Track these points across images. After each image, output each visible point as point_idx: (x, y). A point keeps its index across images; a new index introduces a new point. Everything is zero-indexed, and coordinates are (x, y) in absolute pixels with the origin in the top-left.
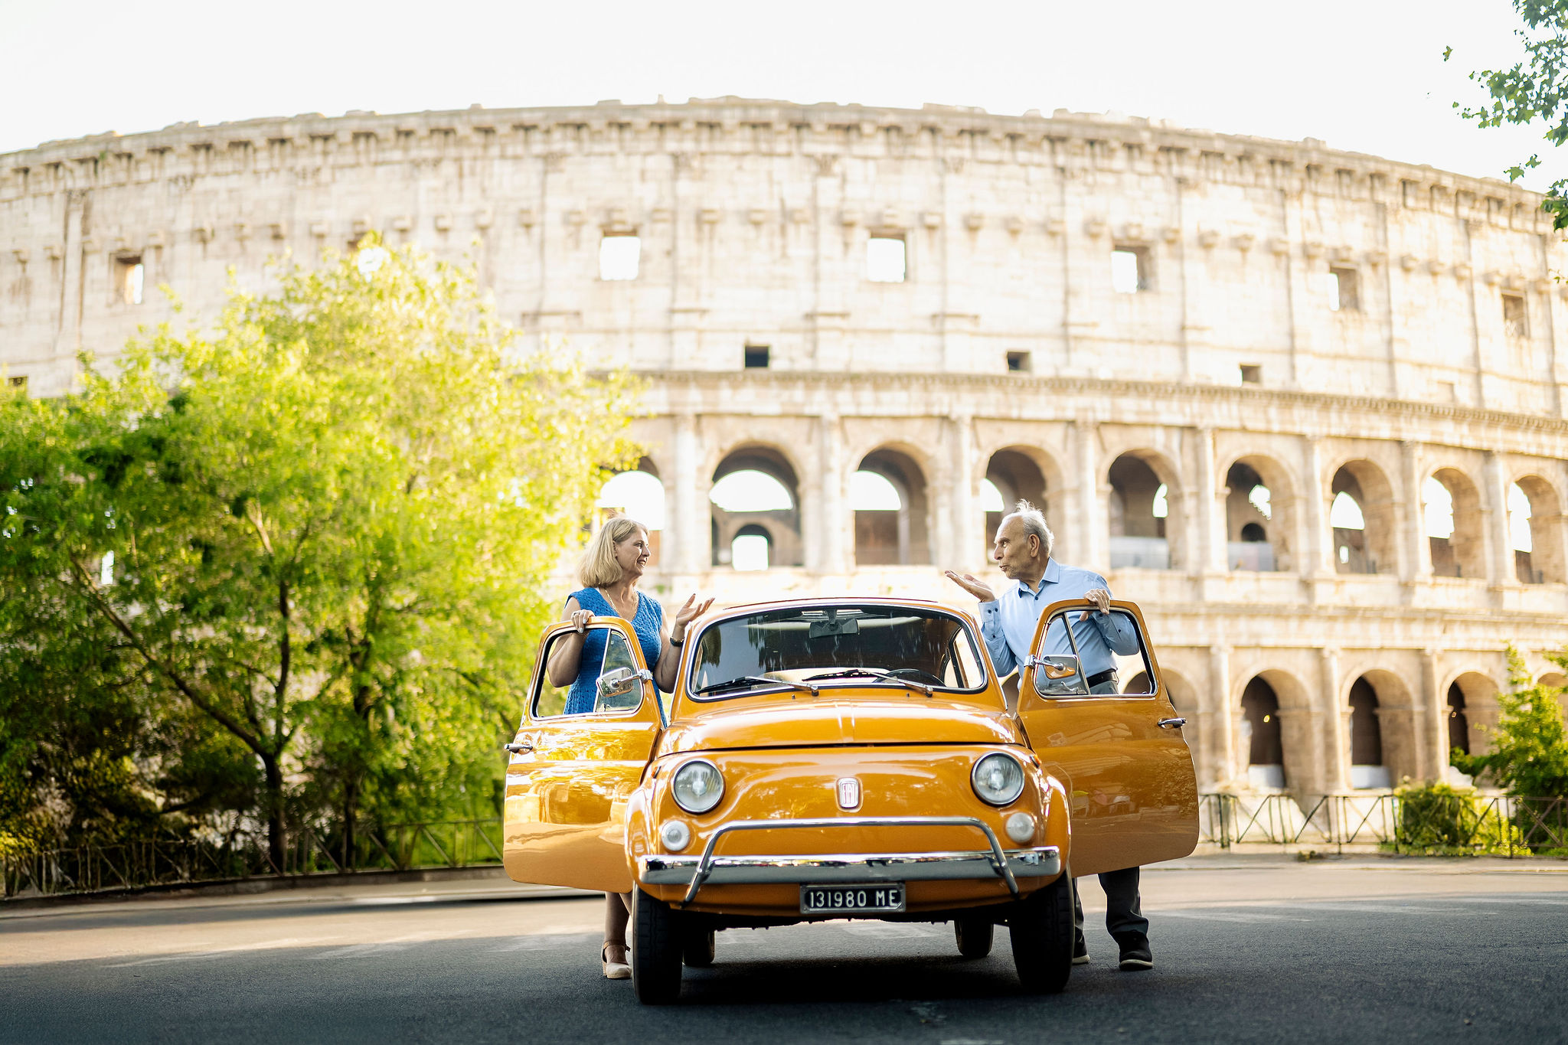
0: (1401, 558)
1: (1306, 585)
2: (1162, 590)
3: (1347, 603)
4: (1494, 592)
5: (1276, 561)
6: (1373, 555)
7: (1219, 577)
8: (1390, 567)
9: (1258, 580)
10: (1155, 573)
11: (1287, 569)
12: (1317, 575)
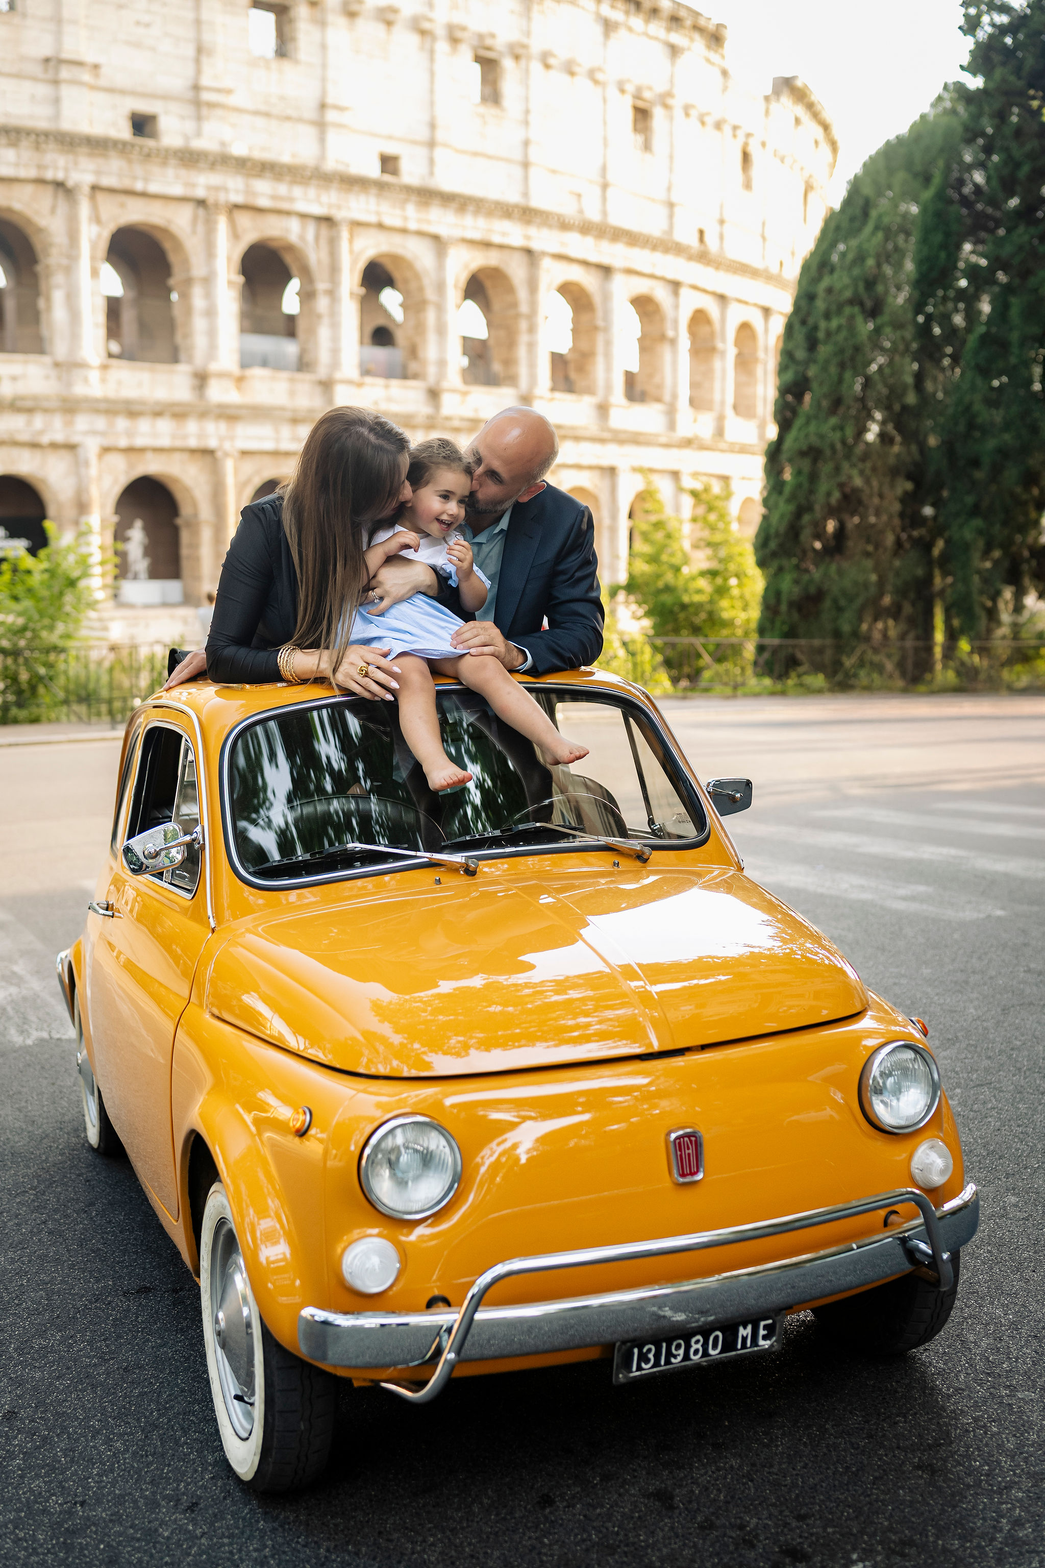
0: (523, 371)
1: (434, 394)
2: (292, 393)
3: (470, 414)
4: (603, 409)
5: (405, 367)
6: (497, 367)
7: (349, 382)
8: (511, 380)
9: (387, 387)
10: (284, 375)
11: (415, 376)
12: (445, 385)
